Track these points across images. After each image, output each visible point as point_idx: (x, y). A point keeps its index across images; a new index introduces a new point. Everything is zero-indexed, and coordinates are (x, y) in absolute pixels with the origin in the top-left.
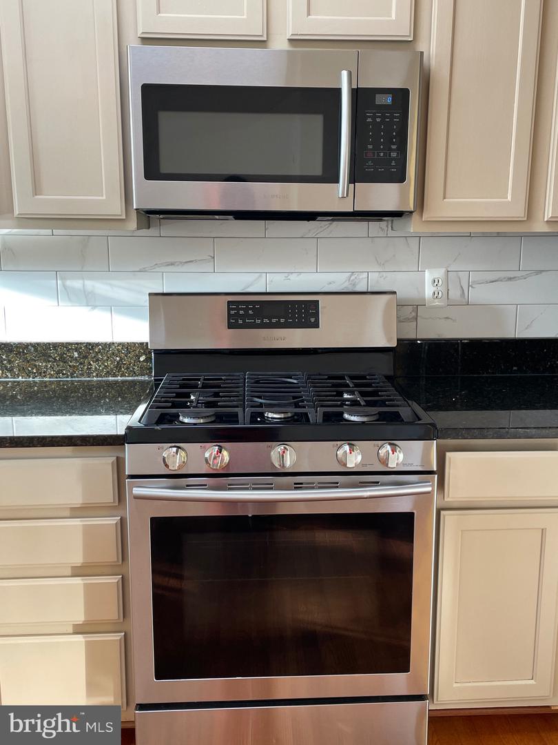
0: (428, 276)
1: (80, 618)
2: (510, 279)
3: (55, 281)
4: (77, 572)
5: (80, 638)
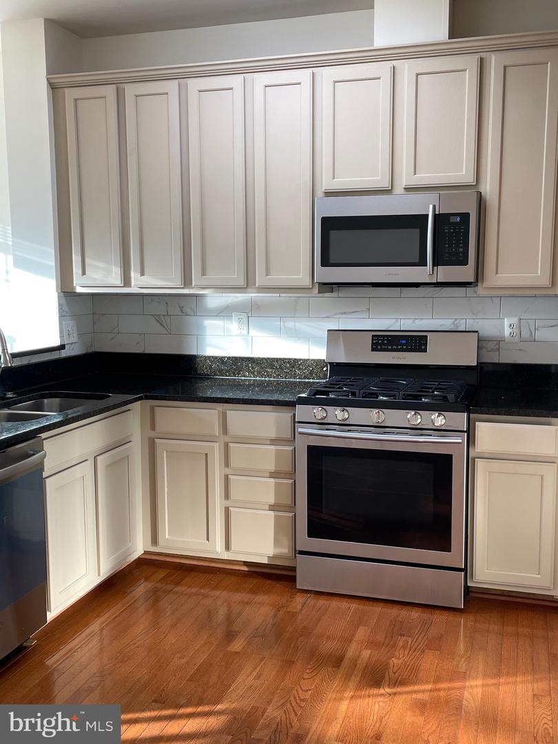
0: (507, 322)
1: (272, 501)
3: (279, 323)
4: (272, 475)
5: (272, 513)
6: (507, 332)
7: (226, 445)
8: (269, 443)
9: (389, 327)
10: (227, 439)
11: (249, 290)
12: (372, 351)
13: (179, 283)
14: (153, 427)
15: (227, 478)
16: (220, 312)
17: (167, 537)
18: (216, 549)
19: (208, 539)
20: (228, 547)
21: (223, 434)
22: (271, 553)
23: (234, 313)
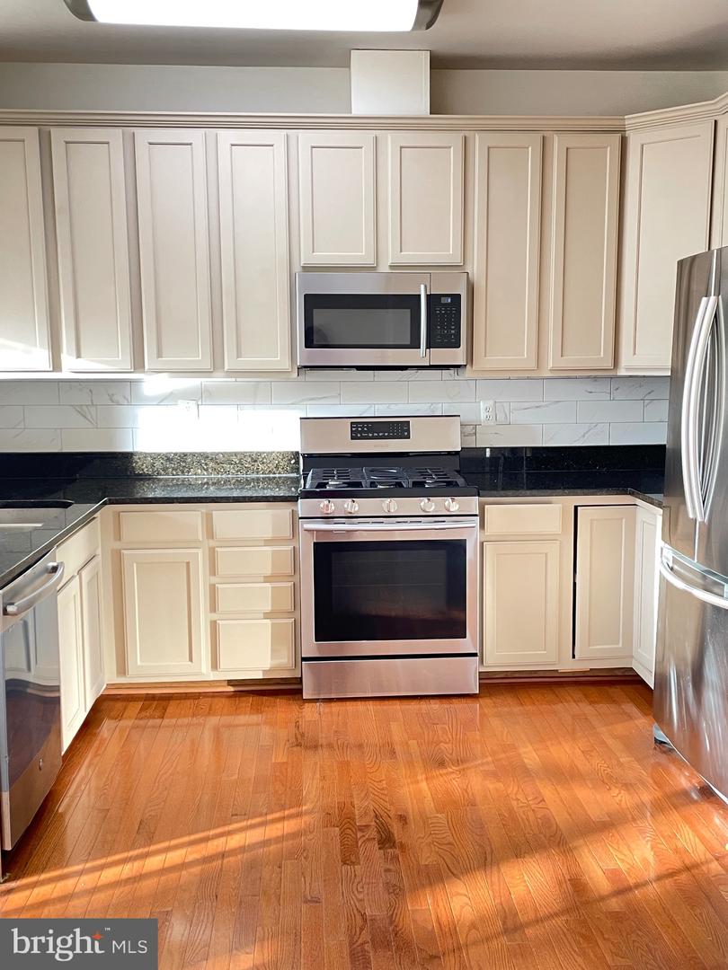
0: (482, 405)
1: (268, 608)
2: (537, 407)
4: (267, 579)
5: (268, 621)
6: (483, 415)
7: (212, 552)
8: (263, 543)
9: (364, 413)
10: (212, 543)
11: (215, 374)
12: (352, 439)
13: (128, 366)
14: (118, 537)
15: (213, 589)
16: (162, 401)
17: (139, 663)
18: (201, 671)
19: (191, 660)
20: (215, 665)
21: (208, 538)
22: (267, 666)
23: (180, 402)
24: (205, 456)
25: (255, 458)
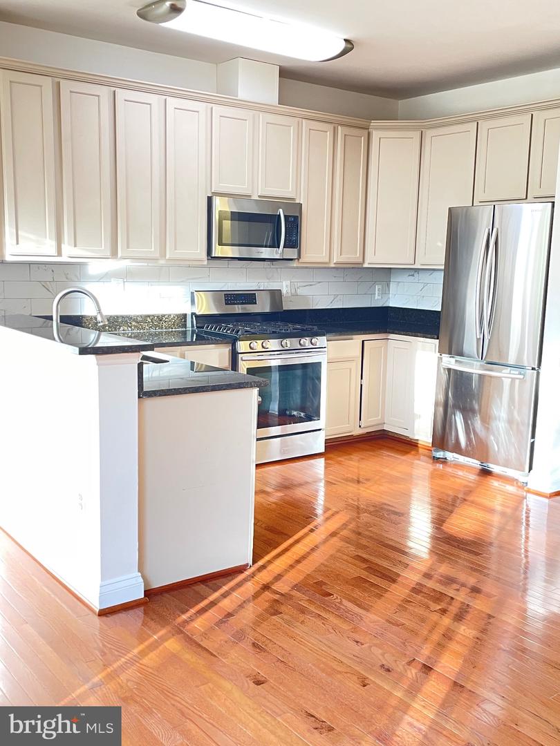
0: (284, 284)
6: (284, 290)
12: (226, 305)
13: (107, 254)
16: (101, 279)
23: (112, 280)
24: (130, 318)
25: (160, 318)
